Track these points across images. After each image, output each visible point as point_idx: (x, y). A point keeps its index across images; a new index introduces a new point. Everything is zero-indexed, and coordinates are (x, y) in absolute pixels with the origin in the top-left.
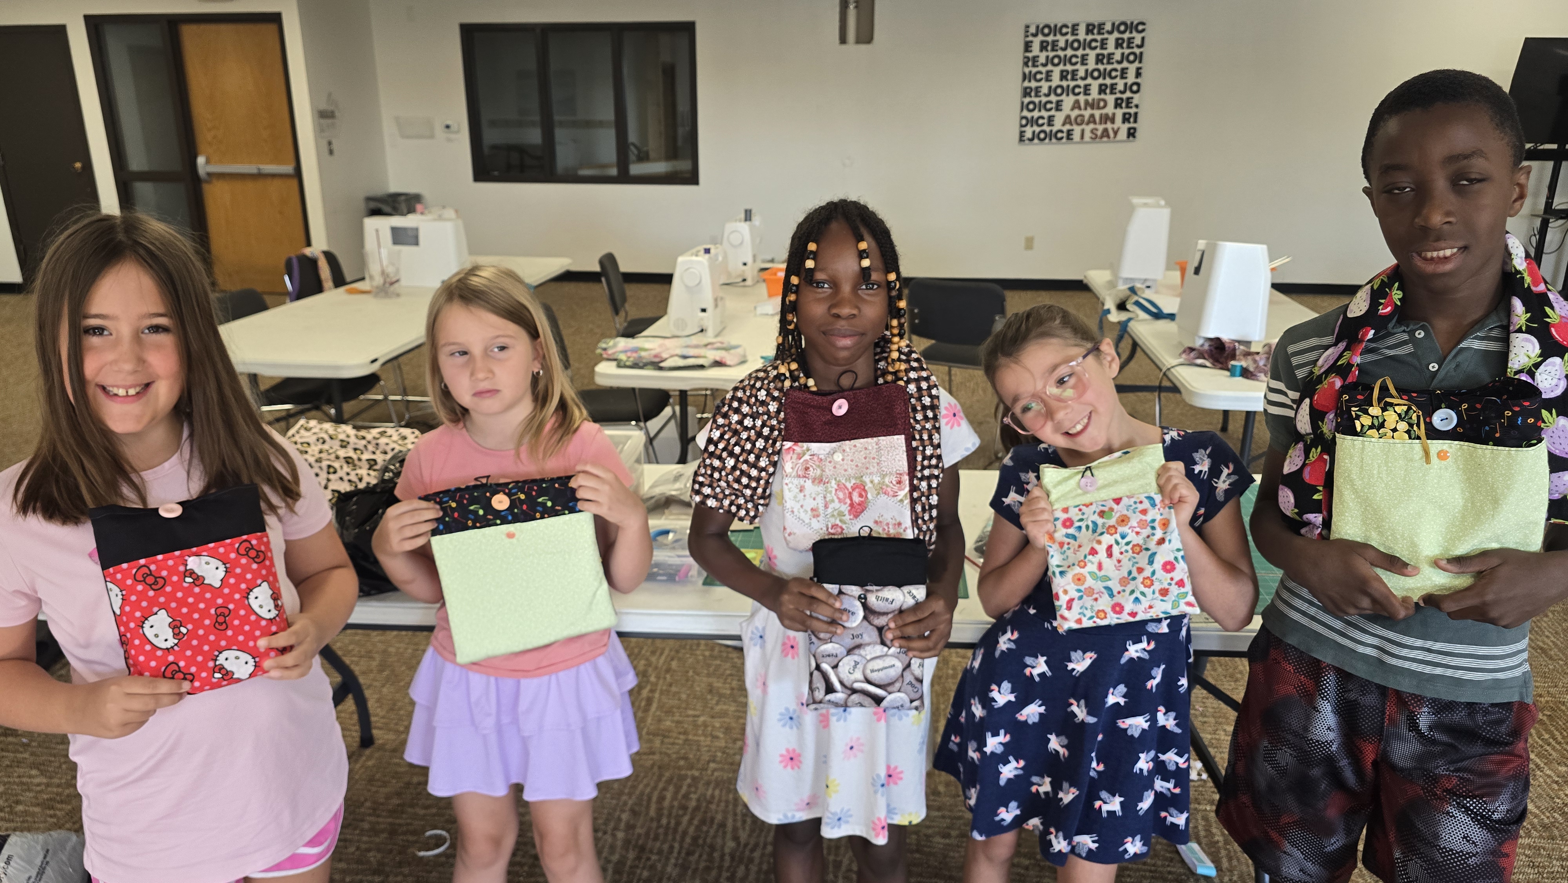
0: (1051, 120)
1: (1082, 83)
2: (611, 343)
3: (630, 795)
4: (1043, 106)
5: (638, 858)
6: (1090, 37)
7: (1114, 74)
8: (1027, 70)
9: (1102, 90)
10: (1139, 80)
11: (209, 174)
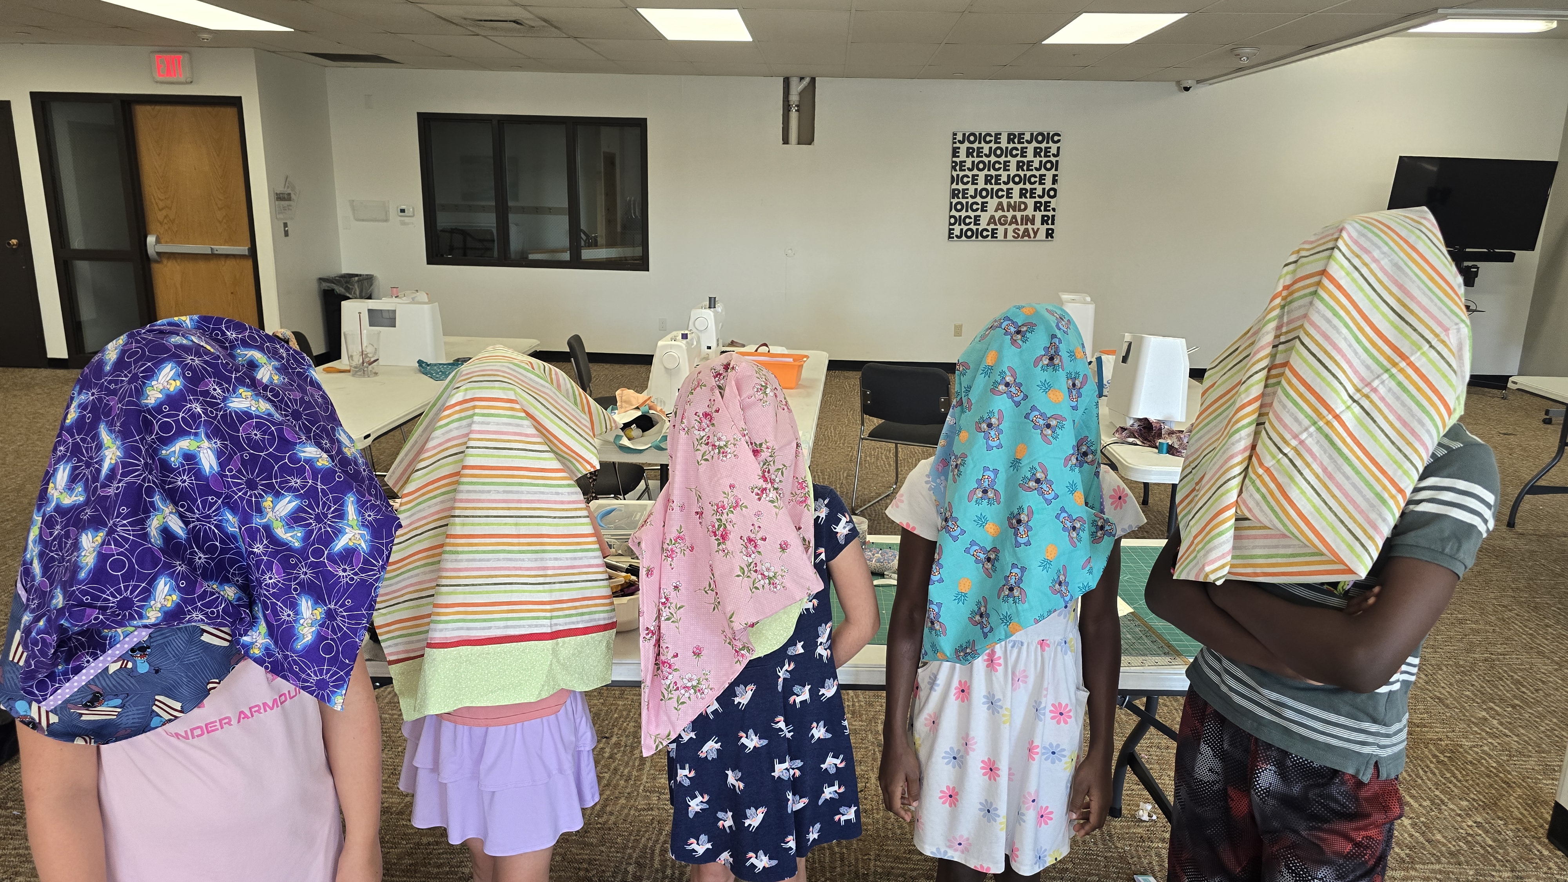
0: (977, 219)
1: (1004, 187)
3: (634, 848)
4: (970, 207)
6: (1011, 146)
7: (1033, 180)
8: (955, 174)
9: (1023, 193)
10: (1055, 186)
11: (159, 254)
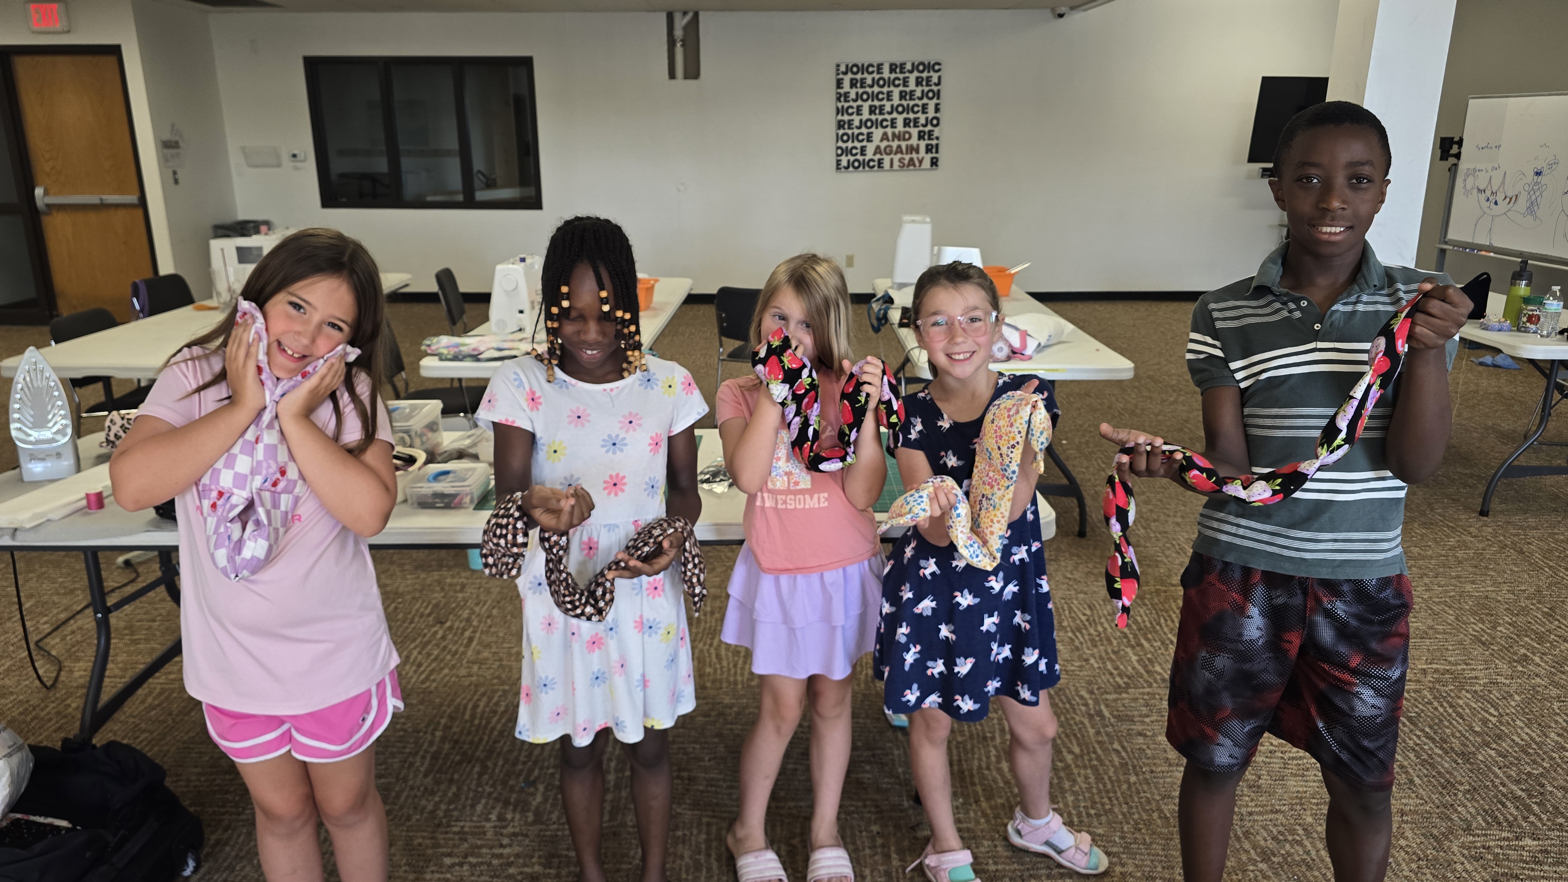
0: (863, 150)
1: (888, 117)
2: (435, 340)
3: (449, 706)
5: (453, 748)
6: (893, 76)
7: (916, 109)
8: (840, 105)
9: (906, 123)
10: (938, 115)
11: (48, 206)
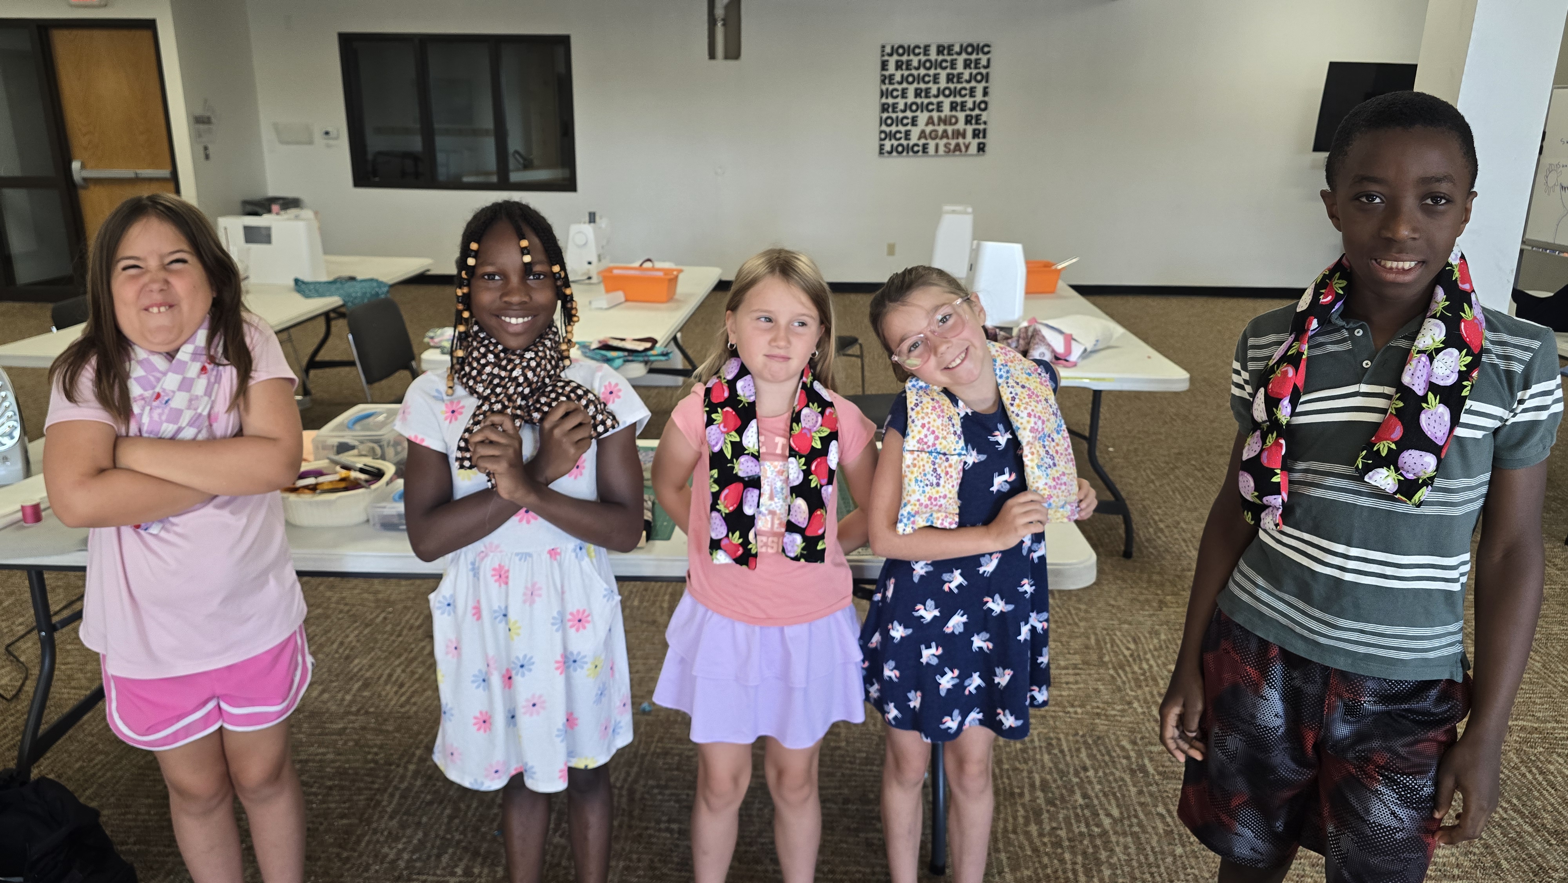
0: (907, 135)
1: (935, 100)
2: (439, 332)
4: (900, 121)
6: (940, 58)
7: (963, 92)
8: (884, 88)
9: (953, 106)
10: (986, 99)
11: (85, 180)
